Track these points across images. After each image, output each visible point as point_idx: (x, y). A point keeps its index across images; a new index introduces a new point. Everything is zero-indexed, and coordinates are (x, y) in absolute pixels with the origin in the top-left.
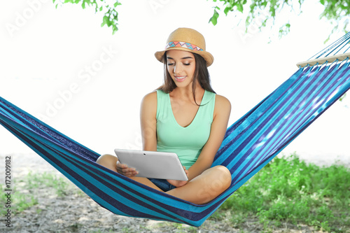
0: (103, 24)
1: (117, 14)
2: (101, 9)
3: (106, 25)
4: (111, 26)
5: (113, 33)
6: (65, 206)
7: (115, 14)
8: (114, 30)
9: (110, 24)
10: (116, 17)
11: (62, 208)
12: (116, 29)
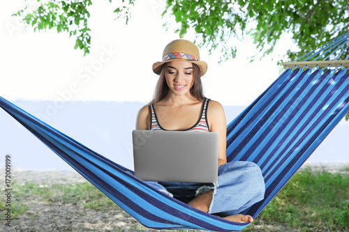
0: (76, 48)
1: (90, 38)
2: (75, 33)
3: (79, 48)
4: (83, 49)
5: (85, 55)
6: (54, 212)
7: (88, 38)
8: (86, 52)
9: (82, 47)
10: (89, 41)
11: (53, 214)
12: (87, 51)
